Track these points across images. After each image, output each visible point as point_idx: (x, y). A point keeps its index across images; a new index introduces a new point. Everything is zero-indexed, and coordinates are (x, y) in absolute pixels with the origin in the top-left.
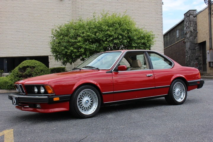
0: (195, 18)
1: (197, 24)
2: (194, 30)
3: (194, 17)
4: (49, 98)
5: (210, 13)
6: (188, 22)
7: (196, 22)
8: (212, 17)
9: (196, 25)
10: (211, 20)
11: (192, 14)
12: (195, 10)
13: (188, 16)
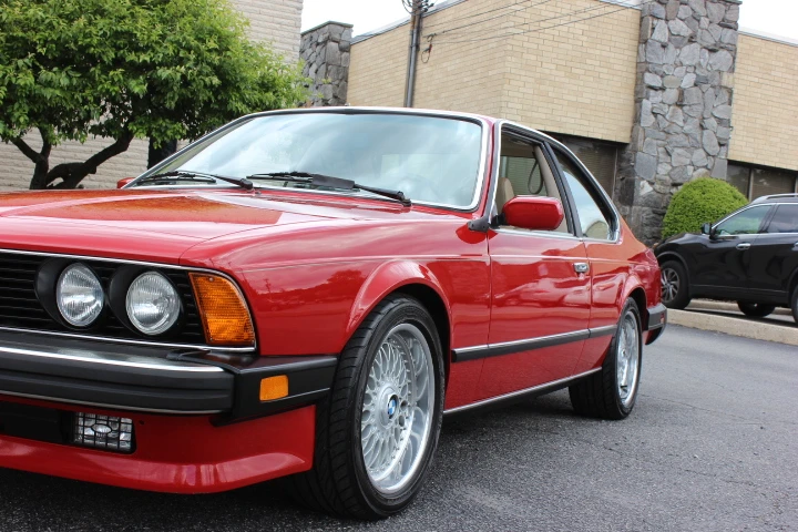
0: (345, 54)
1: (350, 79)
2: (335, 97)
3: (342, 50)
4: (238, 377)
5: (417, 46)
6: (314, 67)
7: (346, 70)
8: (420, 62)
9: (343, 82)
10: (415, 71)
11: (337, 37)
12: (350, 27)
13: (318, 44)
